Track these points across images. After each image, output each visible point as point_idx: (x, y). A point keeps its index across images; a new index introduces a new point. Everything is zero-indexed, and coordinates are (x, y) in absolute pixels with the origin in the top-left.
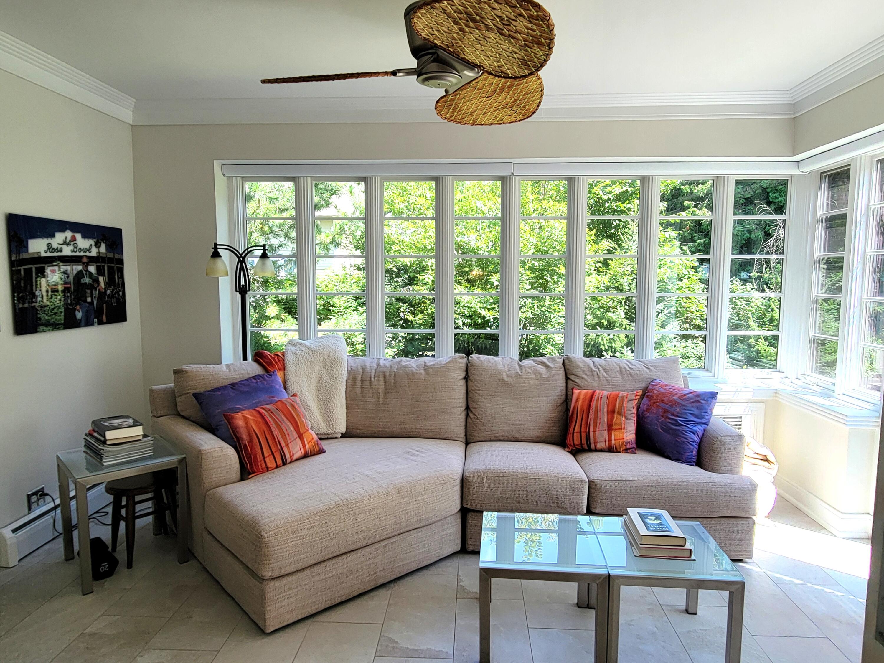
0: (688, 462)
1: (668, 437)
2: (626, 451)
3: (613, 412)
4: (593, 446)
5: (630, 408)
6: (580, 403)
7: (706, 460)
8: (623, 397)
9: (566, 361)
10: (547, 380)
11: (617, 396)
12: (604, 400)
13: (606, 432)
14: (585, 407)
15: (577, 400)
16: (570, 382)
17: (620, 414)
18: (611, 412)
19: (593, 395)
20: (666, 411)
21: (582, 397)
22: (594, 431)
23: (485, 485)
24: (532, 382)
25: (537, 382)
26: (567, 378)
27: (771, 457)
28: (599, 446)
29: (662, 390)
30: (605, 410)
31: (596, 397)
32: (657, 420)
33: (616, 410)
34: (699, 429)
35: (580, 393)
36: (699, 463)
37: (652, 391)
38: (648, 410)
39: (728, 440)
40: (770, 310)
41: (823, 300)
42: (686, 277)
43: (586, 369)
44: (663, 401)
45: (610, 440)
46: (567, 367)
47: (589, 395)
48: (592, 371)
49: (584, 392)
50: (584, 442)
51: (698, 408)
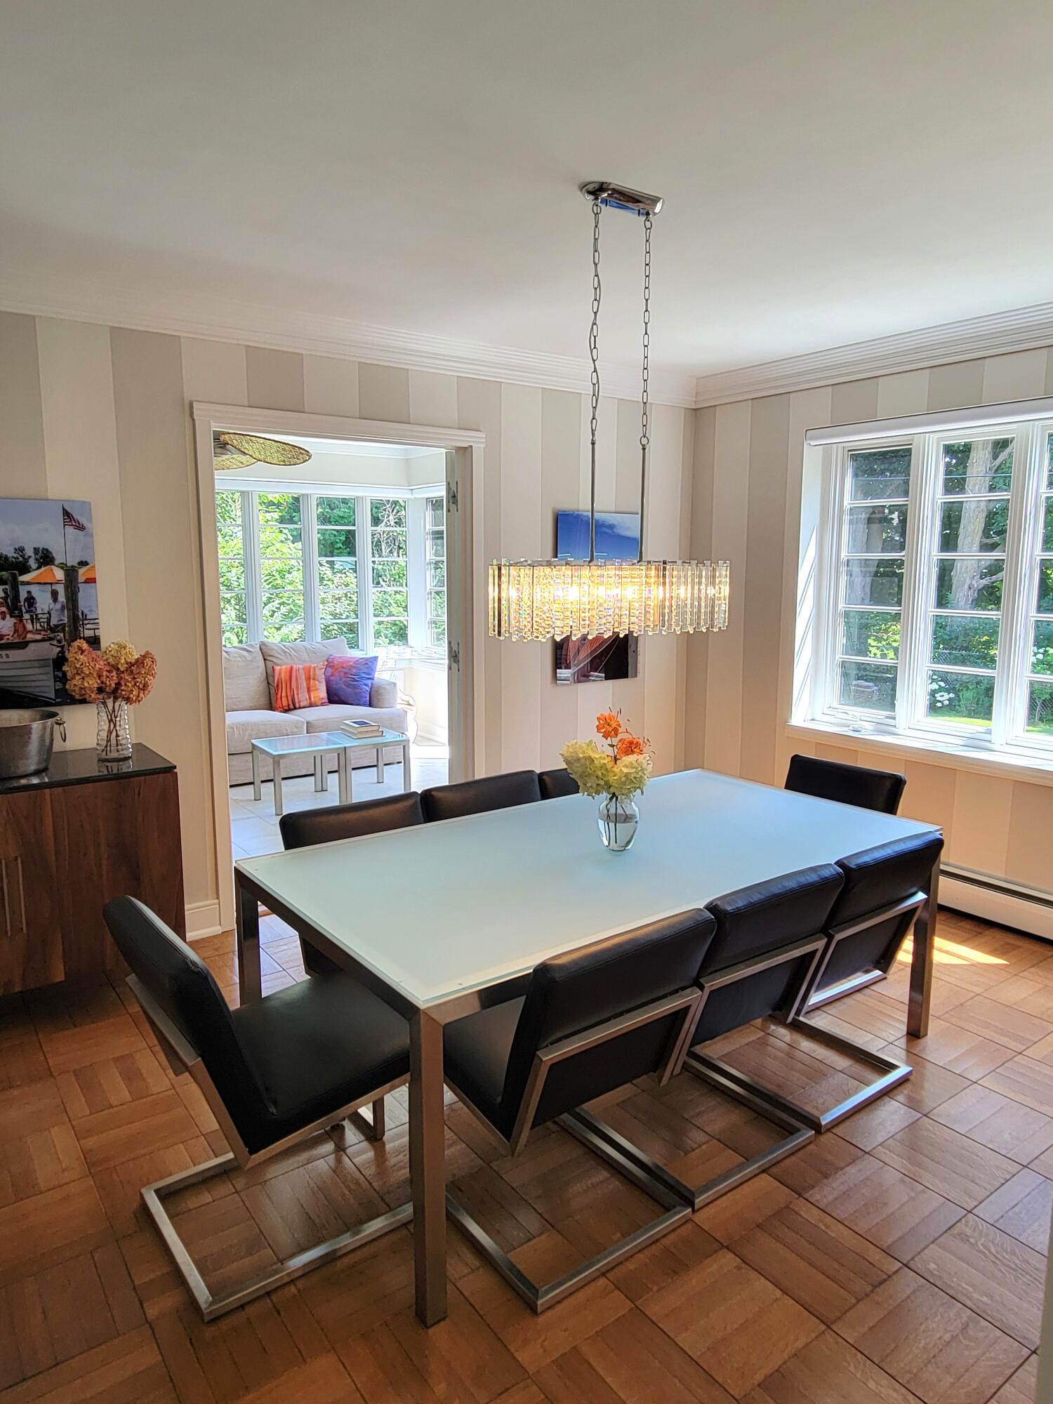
0: (364, 705)
1: (349, 690)
2: (322, 704)
3: (309, 678)
4: (297, 705)
5: (321, 675)
6: (283, 675)
7: (375, 702)
8: (314, 668)
9: (263, 647)
10: (251, 661)
11: (310, 667)
12: (301, 671)
13: (306, 694)
14: (288, 678)
15: (280, 674)
16: (267, 662)
17: (314, 679)
18: (308, 679)
19: (292, 668)
20: (345, 673)
21: (283, 671)
22: (298, 694)
23: (236, 732)
24: (239, 664)
25: (243, 664)
26: (265, 660)
27: (411, 702)
28: (302, 704)
29: (340, 660)
30: (304, 678)
31: (294, 670)
32: (341, 680)
33: (312, 676)
34: (369, 682)
35: (281, 669)
36: (370, 705)
37: (332, 662)
38: (332, 675)
39: (388, 687)
40: (387, 605)
41: (435, 593)
42: (296, 569)
43: (280, 651)
44: (342, 667)
45: (310, 698)
46: (264, 651)
47: (289, 669)
48: (285, 652)
49: (284, 667)
50: (290, 703)
51: (368, 668)
